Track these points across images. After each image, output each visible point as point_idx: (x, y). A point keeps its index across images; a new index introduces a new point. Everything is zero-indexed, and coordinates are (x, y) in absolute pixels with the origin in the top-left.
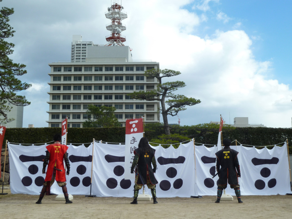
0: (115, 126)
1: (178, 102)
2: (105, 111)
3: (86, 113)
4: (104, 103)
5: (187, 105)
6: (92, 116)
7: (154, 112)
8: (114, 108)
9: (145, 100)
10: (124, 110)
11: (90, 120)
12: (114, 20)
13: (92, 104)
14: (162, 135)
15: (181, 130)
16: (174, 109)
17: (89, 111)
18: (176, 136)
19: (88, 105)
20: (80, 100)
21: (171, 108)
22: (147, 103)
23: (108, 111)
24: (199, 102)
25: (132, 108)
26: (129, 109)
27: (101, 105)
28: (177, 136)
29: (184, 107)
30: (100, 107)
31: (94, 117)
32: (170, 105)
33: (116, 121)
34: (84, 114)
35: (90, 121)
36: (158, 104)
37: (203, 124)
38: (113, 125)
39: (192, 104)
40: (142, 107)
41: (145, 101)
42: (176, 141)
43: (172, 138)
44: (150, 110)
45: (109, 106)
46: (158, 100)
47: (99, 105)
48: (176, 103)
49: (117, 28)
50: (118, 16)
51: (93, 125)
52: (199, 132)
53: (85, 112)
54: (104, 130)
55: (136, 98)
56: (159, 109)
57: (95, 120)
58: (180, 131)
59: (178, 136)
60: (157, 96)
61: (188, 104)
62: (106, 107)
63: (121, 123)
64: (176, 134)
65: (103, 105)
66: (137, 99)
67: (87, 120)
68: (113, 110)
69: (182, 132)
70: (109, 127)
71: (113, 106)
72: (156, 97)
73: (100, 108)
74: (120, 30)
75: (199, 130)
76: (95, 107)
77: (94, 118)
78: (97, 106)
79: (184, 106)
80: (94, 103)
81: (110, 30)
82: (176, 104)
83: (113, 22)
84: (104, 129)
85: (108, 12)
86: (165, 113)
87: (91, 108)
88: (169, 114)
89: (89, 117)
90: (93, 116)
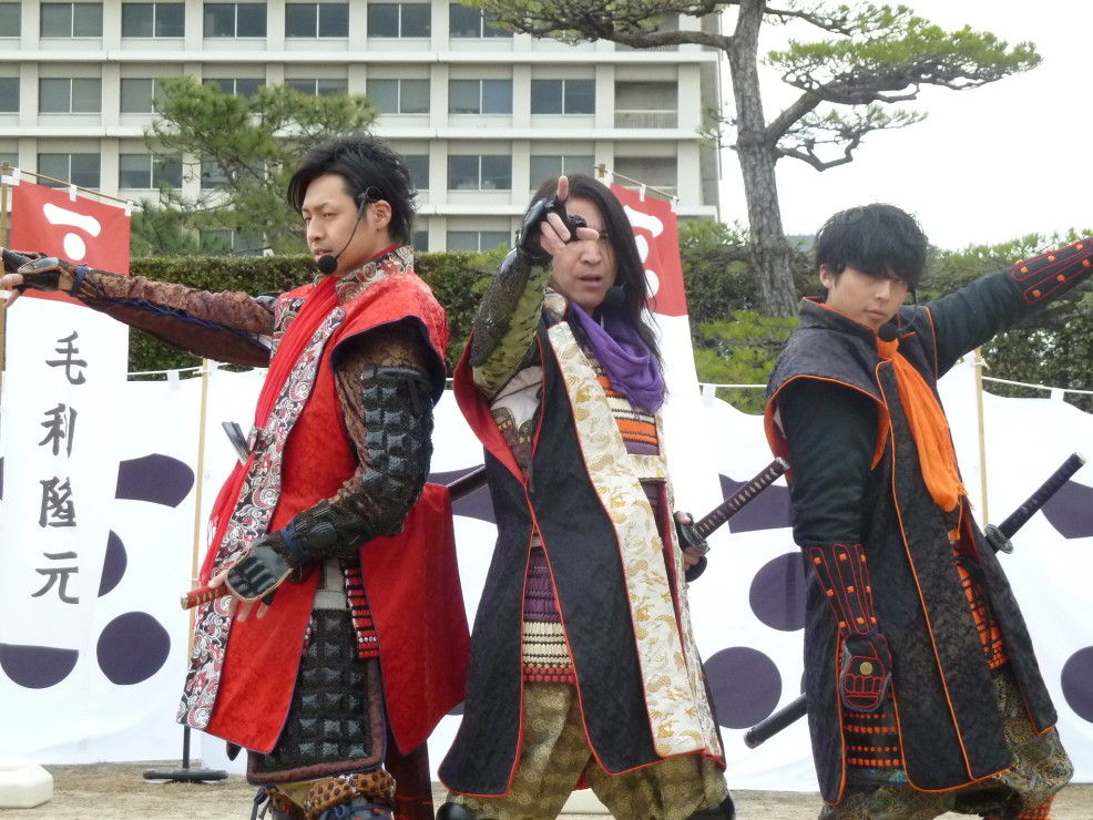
1: (864, 56)
2: (290, 129)
3: (146, 139)
4: (286, 65)
5: (933, 81)
6: (191, 167)
7: (676, 142)
8: (359, 103)
9: (601, 42)
10: (439, 122)
11: (171, 197)
13: (187, 72)
14: (733, 319)
16: (833, 117)
17: (171, 128)
19: (162, 83)
20: (92, 41)
21: (807, 104)
22: (617, 66)
23: (312, 131)
24: (1027, 57)
25: (506, 107)
26: (476, 111)
27: (263, 81)
29: (912, 97)
30: (256, 99)
31: (205, 175)
32: (798, 84)
34: (129, 149)
35: (178, 208)
36: (707, 72)
39: (975, 76)
40: (582, 101)
41: (604, 51)
44: (647, 125)
45: (324, 92)
46: (708, 40)
47: (248, 80)
48: (846, 67)
51: (196, 235)
53: (138, 132)
55: (538, 25)
56: (711, 114)
57: (218, 199)
60: (698, 14)
61: (945, 77)
62: (296, 96)
65: (274, 80)
66: (539, 34)
67: (153, 197)
68: (352, 122)
71: (357, 87)
72: (689, 24)
73: (253, 108)
76: (211, 96)
77: (205, 185)
78: (226, 85)
79: (911, 89)
80: (204, 64)
82: (843, 75)
86: (760, 146)
87: (186, 101)
88: (793, 153)
89: (169, 175)
90: (197, 170)
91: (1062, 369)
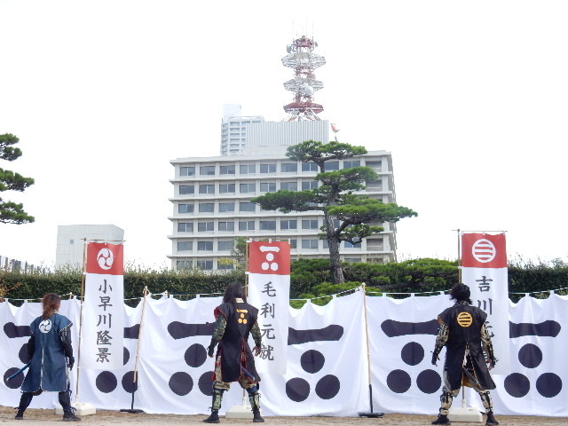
4: (281, 236)
7: (383, 254)
10: (321, 251)
12: (298, 70)
13: (255, 239)
20: (231, 232)
36: (391, 236)
44: (375, 250)
49: (306, 85)
50: (306, 60)
71: (299, 242)
74: (311, 88)
81: (292, 89)
83: (298, 73)
85: (287, 54)
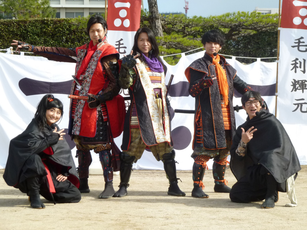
0: (43, 16)
15: (187, 26)
18: (176, 38)
28: (178, 40)
33: (46, 6)
37: (234, 14)
38: (38, 14)
42: (176, 49)
43: (166, 43)
52: (226, 31)
54: (19, 25)
58: (184, 28)
59: (179, 38)
63: (58, 11)
64: (176, 35)
69: (189, 30)
70: (30, 19)
75: (225, 27)
84: (18, 23)
91: (237, 51)
